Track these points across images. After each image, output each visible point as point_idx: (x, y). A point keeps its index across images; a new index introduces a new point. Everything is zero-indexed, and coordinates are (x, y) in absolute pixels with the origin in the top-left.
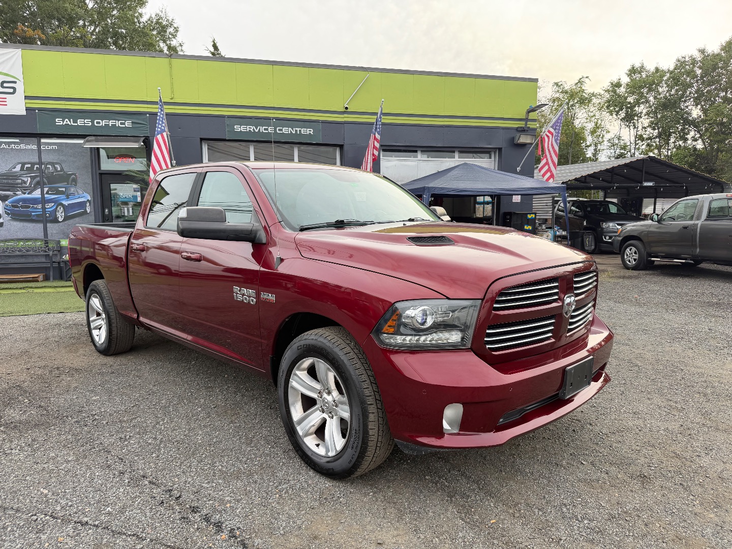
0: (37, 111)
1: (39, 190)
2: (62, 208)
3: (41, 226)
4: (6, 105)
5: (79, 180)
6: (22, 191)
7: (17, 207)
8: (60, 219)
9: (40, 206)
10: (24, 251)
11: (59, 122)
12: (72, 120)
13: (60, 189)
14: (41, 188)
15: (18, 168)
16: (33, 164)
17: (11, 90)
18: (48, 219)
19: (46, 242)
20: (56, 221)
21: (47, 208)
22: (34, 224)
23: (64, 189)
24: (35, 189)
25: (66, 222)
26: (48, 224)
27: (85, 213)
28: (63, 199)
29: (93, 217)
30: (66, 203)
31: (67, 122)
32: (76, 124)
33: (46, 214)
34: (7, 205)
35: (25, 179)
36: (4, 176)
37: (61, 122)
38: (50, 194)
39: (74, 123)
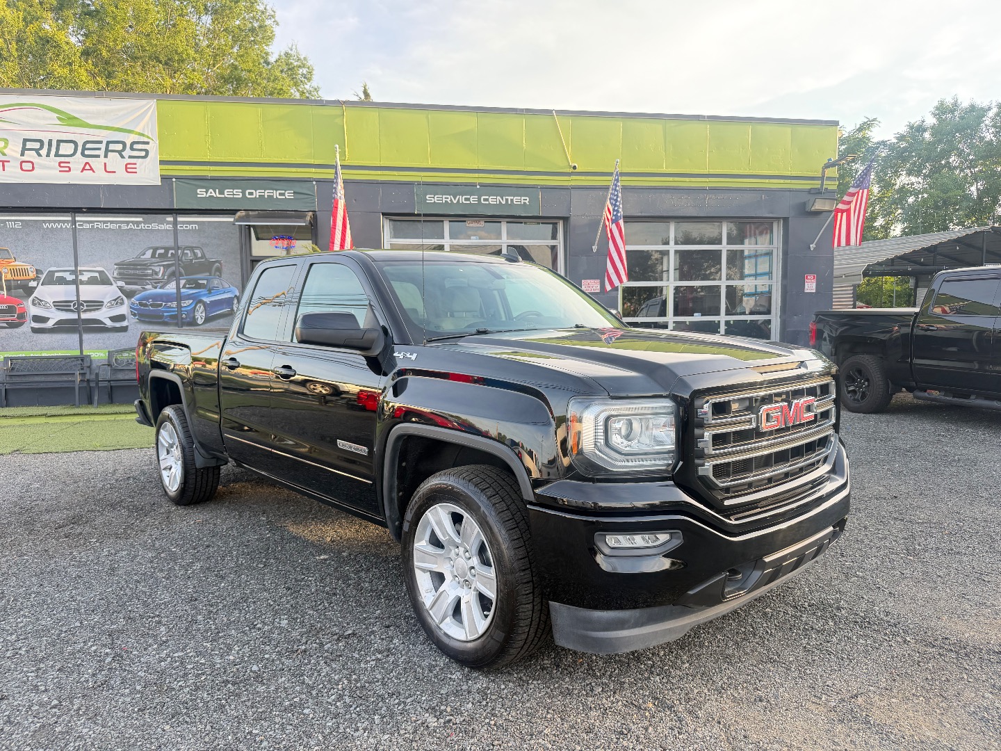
0: (174, 180)
1: (174, 283)
2: (202, 307)
4: (136, 173)
5: (224, 269)
6: (152, 285)
7: (146, 305)
8: (200, 321)
9: (174, 304)
11: (201, 193)
12: (217, 190)
13: (200, 282)
14: (176, 279)
15: (149, 254)
16: (167, 249)
17: (143, 154)
18: (184, 321)
20: (194, 323)
23: (205, 282)
24: (168, 282)
25: (206, 325)
27: (231, 313)
28: (205, 295)
30: (204, 299)
32: (223, 196)
33: (182, 314)
34: (133, 304)
35: (157, 269)
36: (130, 265)
37: (205, 193)
38: (188, 288)
39: (219, 194)
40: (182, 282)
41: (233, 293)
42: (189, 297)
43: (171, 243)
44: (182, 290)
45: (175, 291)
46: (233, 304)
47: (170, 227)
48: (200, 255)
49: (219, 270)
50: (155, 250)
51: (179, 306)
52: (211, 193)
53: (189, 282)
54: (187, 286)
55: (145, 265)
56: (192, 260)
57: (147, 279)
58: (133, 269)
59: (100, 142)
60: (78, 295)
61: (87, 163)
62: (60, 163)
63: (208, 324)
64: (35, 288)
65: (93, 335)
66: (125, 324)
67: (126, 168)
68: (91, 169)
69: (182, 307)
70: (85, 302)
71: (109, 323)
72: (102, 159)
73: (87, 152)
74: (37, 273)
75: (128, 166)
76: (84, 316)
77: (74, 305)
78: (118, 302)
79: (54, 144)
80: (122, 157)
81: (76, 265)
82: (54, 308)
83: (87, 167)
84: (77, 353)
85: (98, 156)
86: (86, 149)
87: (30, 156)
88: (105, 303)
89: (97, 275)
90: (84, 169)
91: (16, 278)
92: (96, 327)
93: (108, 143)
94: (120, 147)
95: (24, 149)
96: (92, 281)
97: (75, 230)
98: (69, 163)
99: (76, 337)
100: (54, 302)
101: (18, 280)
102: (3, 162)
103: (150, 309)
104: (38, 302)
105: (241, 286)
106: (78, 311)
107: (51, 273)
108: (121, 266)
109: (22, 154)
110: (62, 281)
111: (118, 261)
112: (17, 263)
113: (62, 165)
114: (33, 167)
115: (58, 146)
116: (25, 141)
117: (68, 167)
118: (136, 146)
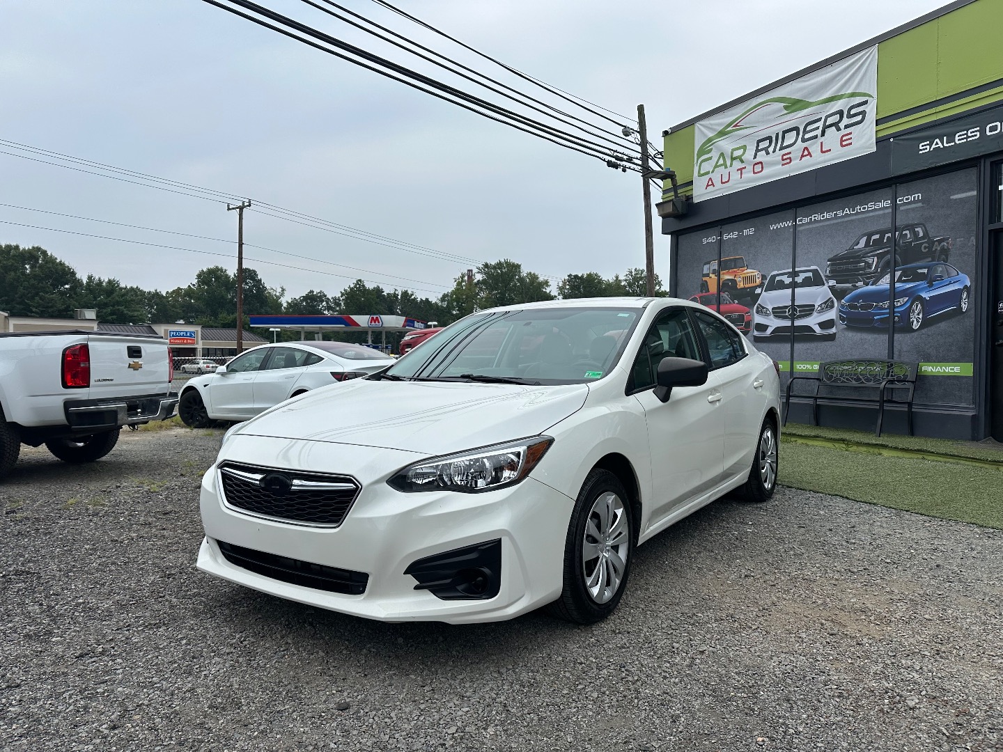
0: (892, 140)
1: (888, 277)
2: (919, 305)
3: (885, 337)
4: (850, 144)
5: (953, 250)
6: (864, 281)
7: (856, 307)
8: (916, 326)
9: (886, 304)
10: (863, 380)
11: (924, 147)
12: (945, 138)
13: (920, 271)
14: (890, 272)
15: (863, 242)
16: (882, 233)
17: (860, 118)
18: (897, 325)
20: (908, 330)
22: (876, 336)
24: (882, 277)
25: (923, 331)
26: (895, 335)
27: (959, 310)
30: (926, 295)
32: (953, 144)
33: (894, 319)
34: (843, 306)
36: (843, 259)
37: (928, 147)
38: (904, 281)
39: (948, 142)
40: (898, 274)
41: (963, 282)
42: (904, 293)
43: (887, 224)
44: (897, 285)
45: (888, 286)
46: (961, 298)
47: (889, 203)
48: (921, 234)
49: (945, 252)
50: (869, 236)
51: (892, 307)
52: (937, 143)
53: (904, 274)
54: (904, 278)
55: (859, 258)
56: (911, 242)
57: (861, 275)
58: (846, 263)
59: (819, 120)
60: (793, 299)
61: (806, 148)
62: (783, 156)
63: (926, 330)
64: (760, 294)
65: (803, 344)
66: (833, 330)
67: (842, 141)
68: (809, 154)
69: (894, 307)
70: (798, 306)
71: (818, 330)
72: (821, 139)
73: (807, 136)
74: (762, 279)
75: (844, 138)
76: (798, 323)
77: (789, 311)
78: (828, 305)
79: (780, 137)
80: (839, 129)
81: (794, 267)
82: (772, 316)
83: (806, 152)
85: (816, 137)
87: (762, 156)
88: (816, 307)
89: (810, 274)
90: (803, 156)
91: (747, 286)
92: (805, 335)
93: (827, 117)
94: (836, 118)
95: (758, 150)
96: (807, 283)
97: (795, 226)
98: (790, 153)
99: (788, 346)
100: (773, 309)
101: (749, 288)
102: (741, 170)
103: (859, 312)
104: (762, 310)
105: (974, 272)
106: (793, 319)
107: (775, 276)
108: (835, 261)
109: (755, 157)
110: (781, 285)
111: (831, 256)
112: (749, 271)
113: (785, 157)
114: (762, 168)
115: (784, 137)
116: (759, 142)
117: (790, 158)
118: (853, 112)
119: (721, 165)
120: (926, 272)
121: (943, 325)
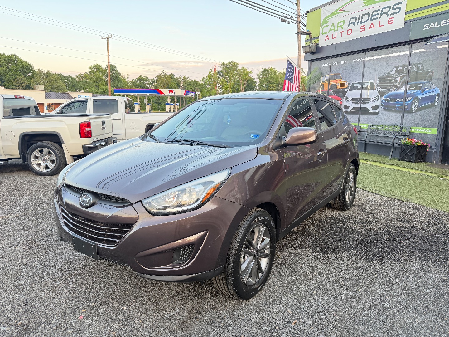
0: (411, 22)
1: (404, 87)
2: (416, 101)
3: (400, 115)
4: (393, 23)
5: (434, 77)
6: (393, 88)
7: (388, 100)
8: (414, 111)
9: (402, 100)
10: (386, 133)
11: (426, 27)
12: (436, 23)
13: (418, 85)
14: (405, 85)
15: (394, 71)
16: (403, 67)
17: (398, 10)
18: (406, 110)
19: (402, 128)
20: (411, 112)
21: (407, 101)
22: (396, 114)
23: (421, 85)
24: (402, 86)
25: (417, 113)
26: (405, 114)
27: (434, 105)
28: (420, 93)
29: (439, 109)
30: (420, 97)
31: (432, 25)
32: (439, 26)
33: (405, 106)
34: (383, 100)
35: (397, 79)
36: (384, 78)
37: (428, 26)
38: (411, 90)
39: (437, 25)
40: (409, 86)
41: (437, 92)
42: (411, 95)
43: (407, 63)
44: (408, 91)
45: (404, 92)
46: (435, 99)
47: (408, 52)
48: (421, 68)
49: (431, 77)
50: (397, 67)
53: (411, 85)
54: (411, 88)
55: (392, 77)
56: (416, 72)
57: (391, 86)
58: (386, 80)
59: (379, 10)
60: (361, 95)
61: (372, 24)
62: (361, 27)
64: (346, 92)
65: (364, 116)
66: (377, 111)
67: (389, 21)
68: (373, 27)
70: (363, 99)
71: (371, 110)
72: (379, 19)
73: (373, 18)
74: (348, 85)
75: (390, 20)
76: (362, 106)
77: (359, 100)
78: (377, 98)
79: (361, 17)
80: (388, 15)
81: (363, 80)
82: (351, 103)
83: (372, 26)
84: (357, 124)
85: (377, 18)
86: (372, 17)
87: (351, 26)
88: (371, 99)
89: (370, 84)
90: (370, 27)
91: (341, 88)
92: (365, 112)
93: (383, 9)
94: (387, 10)
95: (350, 23)
96: (368, 88)
97: (365, 61)
98: (365, 26)
99: (357, 116)
100: (352, 99)
101: (342, 89)
102: (342, 32)
103: (390, 103)
104: (347, 99)
105: (442, 87)
106: (360, 104)
107: (353, 84)
108: (381, 78)
109: (348, 27)
110: (356, 89)
111: (379, 76)
112: (342, 81)
113: (362, 28)
114: (351, 32)
115: (362, 17)
116: (351, 19)
117: (364, 28)
118: (395, 7)
119: (332, 30)
120: (421, 86)
121: (426, 110)
